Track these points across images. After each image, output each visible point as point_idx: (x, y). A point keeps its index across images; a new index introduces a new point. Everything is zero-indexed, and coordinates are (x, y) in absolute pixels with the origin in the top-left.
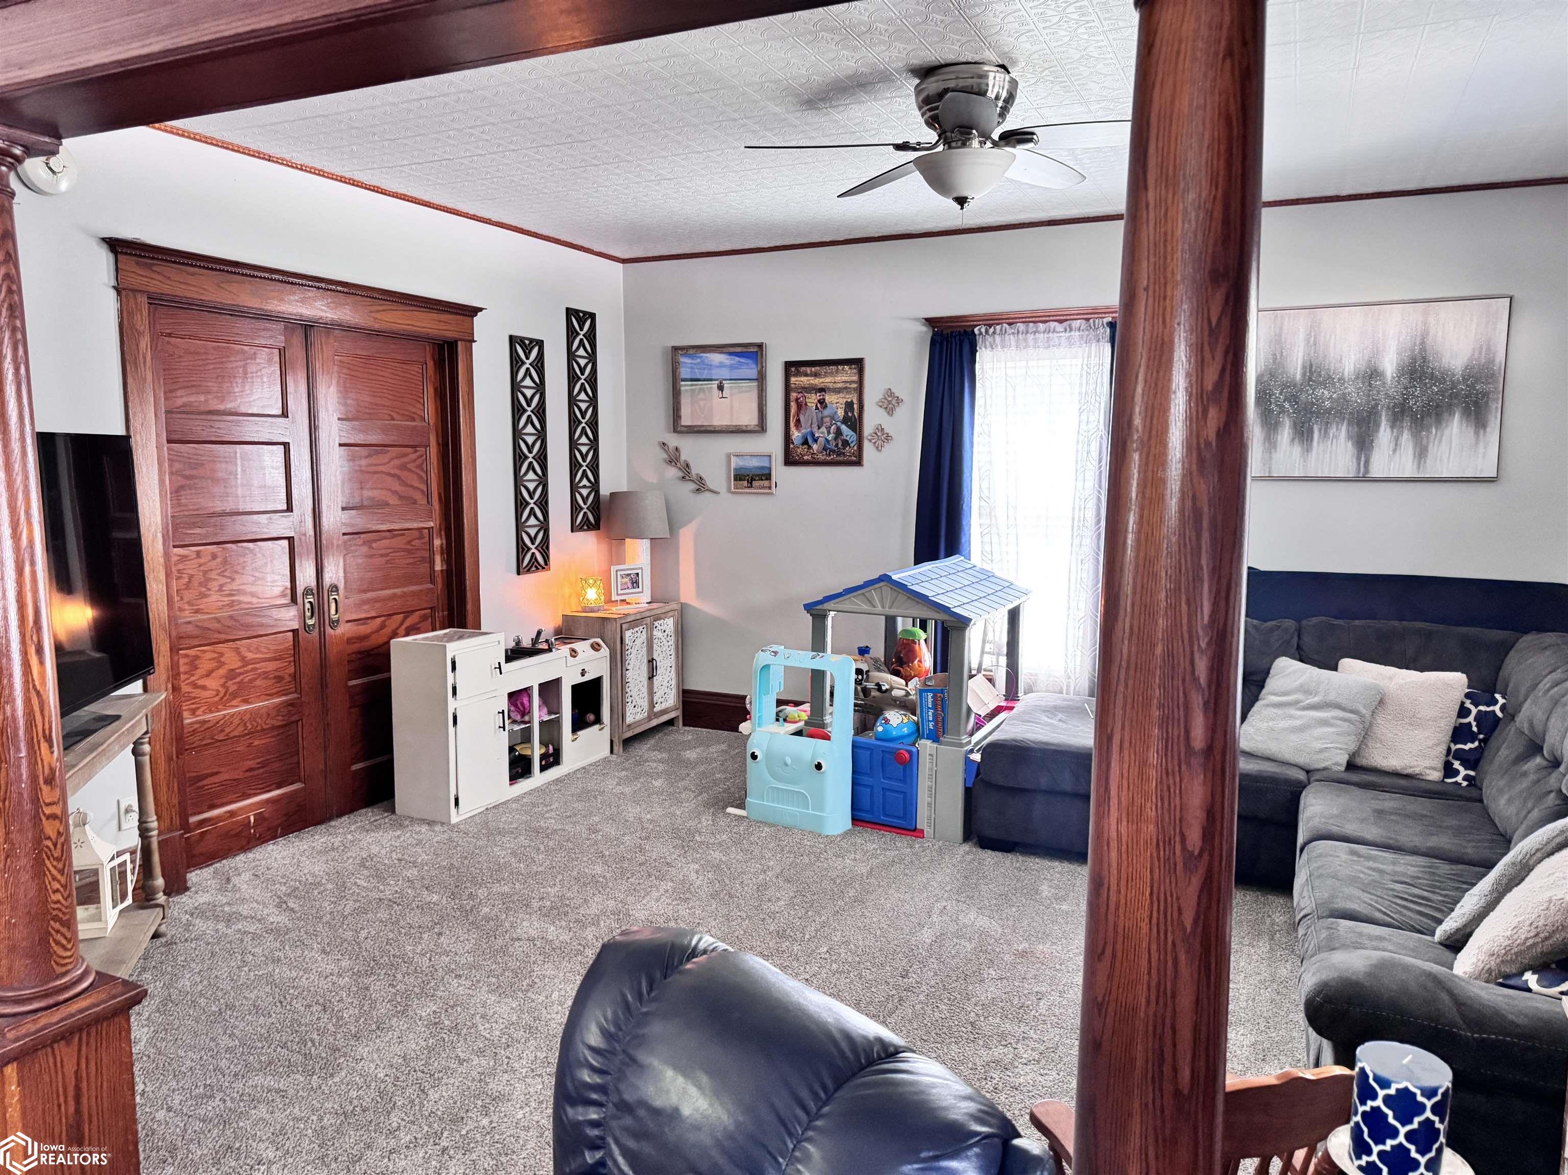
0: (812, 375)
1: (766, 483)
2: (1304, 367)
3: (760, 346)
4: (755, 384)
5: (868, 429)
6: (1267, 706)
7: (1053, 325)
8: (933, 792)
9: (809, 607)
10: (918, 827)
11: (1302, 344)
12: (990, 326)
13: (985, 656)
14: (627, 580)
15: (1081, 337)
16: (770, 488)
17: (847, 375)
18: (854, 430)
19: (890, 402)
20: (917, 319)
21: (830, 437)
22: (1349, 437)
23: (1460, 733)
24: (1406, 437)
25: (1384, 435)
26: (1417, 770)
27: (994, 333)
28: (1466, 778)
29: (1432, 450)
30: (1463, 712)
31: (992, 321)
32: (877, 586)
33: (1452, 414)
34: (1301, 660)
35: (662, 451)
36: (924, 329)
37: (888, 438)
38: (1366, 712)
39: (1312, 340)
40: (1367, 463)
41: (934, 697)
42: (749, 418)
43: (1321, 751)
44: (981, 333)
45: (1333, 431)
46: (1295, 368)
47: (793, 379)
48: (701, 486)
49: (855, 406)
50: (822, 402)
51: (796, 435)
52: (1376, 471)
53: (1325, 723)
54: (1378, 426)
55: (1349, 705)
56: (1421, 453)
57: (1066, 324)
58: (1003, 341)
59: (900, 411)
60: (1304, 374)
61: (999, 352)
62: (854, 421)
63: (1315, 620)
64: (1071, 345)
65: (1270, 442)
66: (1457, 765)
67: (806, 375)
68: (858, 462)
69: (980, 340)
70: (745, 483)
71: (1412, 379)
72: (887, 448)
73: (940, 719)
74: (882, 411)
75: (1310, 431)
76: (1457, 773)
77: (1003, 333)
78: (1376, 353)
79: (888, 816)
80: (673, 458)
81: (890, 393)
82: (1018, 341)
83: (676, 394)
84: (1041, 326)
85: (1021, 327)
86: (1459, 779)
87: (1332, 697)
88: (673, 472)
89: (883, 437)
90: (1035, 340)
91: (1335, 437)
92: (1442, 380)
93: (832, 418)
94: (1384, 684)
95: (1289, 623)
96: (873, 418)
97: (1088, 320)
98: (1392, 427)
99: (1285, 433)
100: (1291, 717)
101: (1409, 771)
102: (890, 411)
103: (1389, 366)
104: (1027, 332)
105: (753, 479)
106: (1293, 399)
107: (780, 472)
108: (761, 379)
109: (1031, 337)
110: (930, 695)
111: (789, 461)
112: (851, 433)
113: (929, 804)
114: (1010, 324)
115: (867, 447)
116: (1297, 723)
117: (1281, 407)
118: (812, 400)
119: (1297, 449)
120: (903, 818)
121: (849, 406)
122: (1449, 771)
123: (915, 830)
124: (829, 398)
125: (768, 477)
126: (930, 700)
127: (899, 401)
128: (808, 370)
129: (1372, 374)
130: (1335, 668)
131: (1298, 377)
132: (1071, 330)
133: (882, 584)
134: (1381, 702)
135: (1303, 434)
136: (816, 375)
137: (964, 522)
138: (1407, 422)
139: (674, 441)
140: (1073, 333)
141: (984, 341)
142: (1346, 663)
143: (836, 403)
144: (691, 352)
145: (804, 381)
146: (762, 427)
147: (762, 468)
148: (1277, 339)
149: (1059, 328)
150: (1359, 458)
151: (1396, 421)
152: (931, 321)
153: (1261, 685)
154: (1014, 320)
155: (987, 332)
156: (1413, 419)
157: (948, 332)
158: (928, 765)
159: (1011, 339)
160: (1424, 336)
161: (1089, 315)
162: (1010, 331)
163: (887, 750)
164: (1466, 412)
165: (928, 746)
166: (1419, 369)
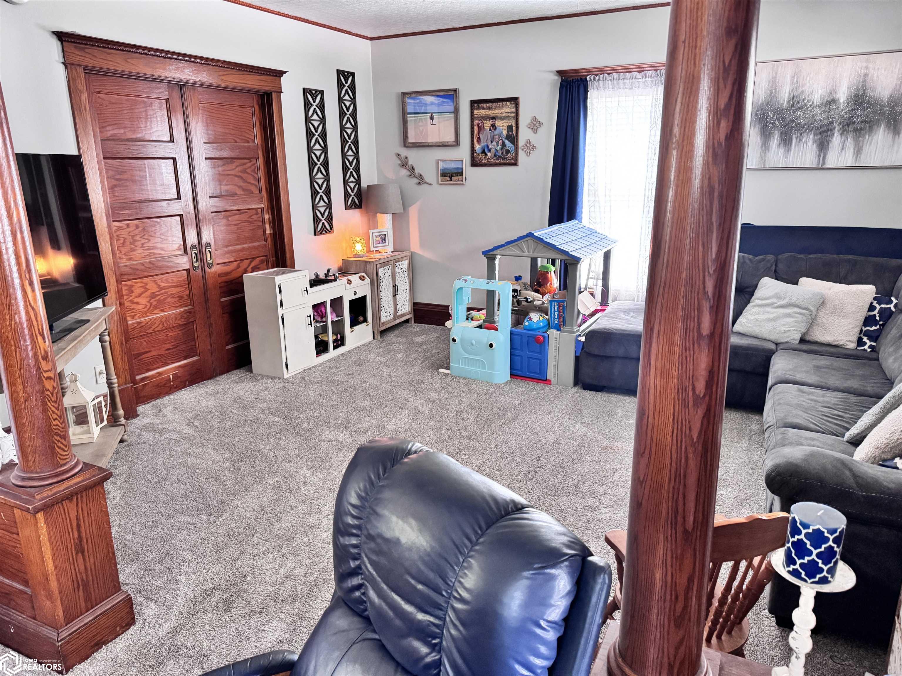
0: (486, 109)
1: (460, 178)
2: (789, 98)
3: (455, 91)
4: (452, 115)
5: (522, 142)
6: (755, 306)
7: (635, 74)
8: (557, 358)
9: (485, 253)
10: (548, 378)
11: (788, 83)
12: (596, 75)
13: (590, 280)
14: (379, 238)
15: (652, 81)
16: (462, 181)
17: (509, 108)
18: (513, 143)
19: (535, 125)
20: (551, 72)
21: (499, 148)
22: (814, 142)
23: (868, 321)
24: (850, 141)
25: (836, 140)
26: (841, 343)
27: (599, 79)
28: (870, 347)
29: (866, 148)
30: (872, 308)
31: (598, 72)
32: (525, 239)
33: (879, 126)
34: (777, 279)
35: (397, 159)
36: (556, 78)
37: (534, 148)
38: (814, 309)
39: (795, 80)
40: (824, 158)
41: (559, 305)
42: (450, 138)
43: (785, 332)
44: (591, 80)
45: (805, 138)
46: (784, 98)
47: (476, 112)
48: (421, 180)
49: (514, 128)
50: (493, 126)
51: (478, 147)
52: (830, 164)
53: (789, 315)
54: (833, 134)
55: (804, 306)
56: (859, 151)
57: (643, 73)
58: (604, 85)
59: (542, 131)
60: (789, 103)
61: (602, 92)
63: (787, 255)
64: (646, 87)
65: (765, 145)
66: (865, 339)
67: (484, 109)
68: (515, 164)
69: (590, 84)
70: (447, 178)
71: (856, 104)
72: (534, 154)
73: (562, 317)
74: (530, 130)
75: (791, 139)
76: (865, 344)
77: (604, 80)
78: (835, 88)
79: (531, 372)
80: (404, 164)
81: (535, 119)
82: (613, 84)
83: (405, 123)
84: (628, 75)
85: (615, 75)
86: (866, 347)
87: (794, 301)
88: (404, 172)
89: (530, 147)
90: (624, 83)
91: (806, 142)
92: (873, 104)
93: (500, 136)
94: (825, 293)
95: (770, 257)
96: (524, 135)
97: (656, 70)
98: (841, 135)
99: (775, 140)
100: (768, 312)
101: (837, 343)
102: (535, 131)
103: (843, 96)
104: (619, 79)
105: (452, 176)
106: (782, 119)
107: (469, 171)
108: (456, 112)
109: (621, 82)
110: (556, 304)
111: (474, 163)
112: (511, 145)
113: (555, 366)
114: (609, 74)
115: (521, 154)
116: (772, 316)
117: (774, 124)
118: (487, 124)
119: (782, 151)
120: (540, 373)
121: (510, 127)
122: (860, 343)
123: (546, 380)
124: (498, 123)
125: (461, 174)
126: (556, 307)
127: (540, 124)
128: (485, 105)
129: (831, 102)
130: (796, 283)
131: (785, 104)
132: (646, 77)
133: (528, 238)
134: (823, 303)
135: (786, 141)
136: (490, 108)
137: (579, 200)
138: (851, 131)
139: (404, 152)
140: (647, 79)
141: (593, 84)
142: (804, 281)
143: (502, 126)
144: (413, 95)
145: (482, 112)
146: (457, 143)
147: (458, 168)
148: (774, 82)
149: (639, 76)
150: (819, 155)
151: (844, 131)
152: (560, 73)
153: (752, 294)
154: (609, 71)
155: (594, 79)
156: (855, 130)
157: (571, 79)
158: (554, 344)
159: (609, 84)
160: (865, 77)
161: (657, 67)
162: (609, 78)
163: (531, 336)
164: (888, 125)
165: (554, 333)
166: (860, 98)
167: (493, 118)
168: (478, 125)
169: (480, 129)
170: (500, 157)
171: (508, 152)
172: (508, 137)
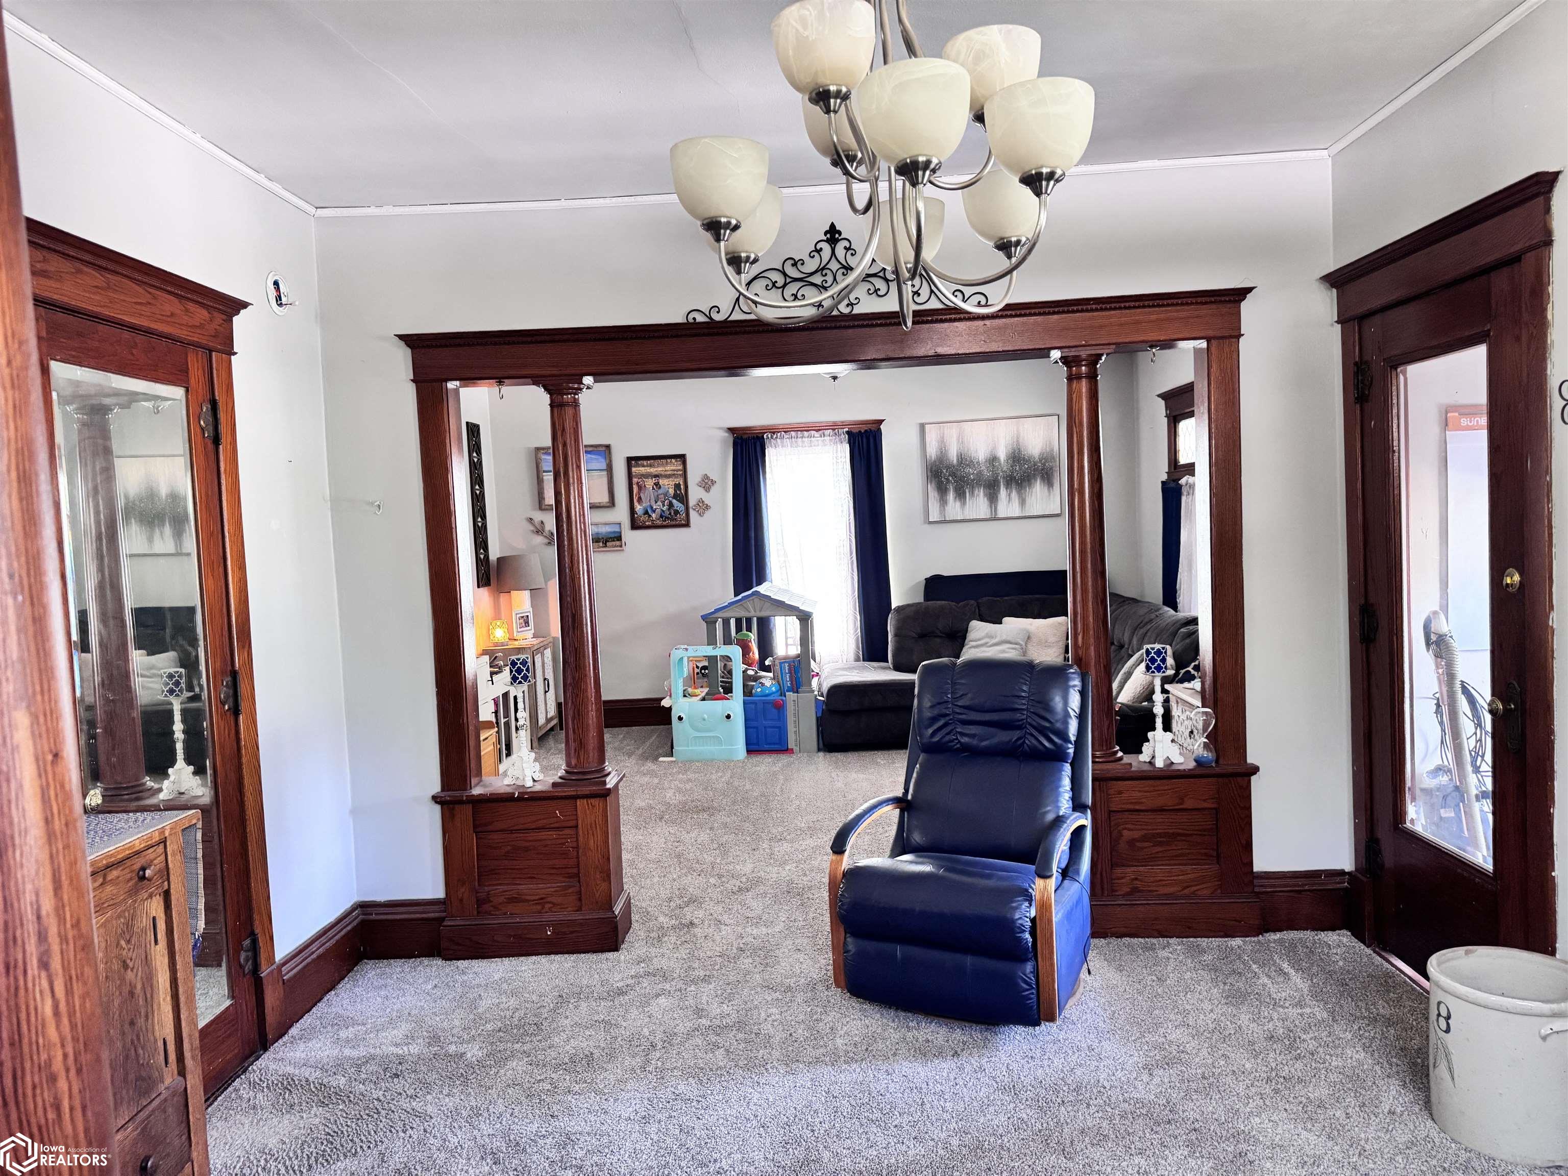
0: (647, 466)
1: (618, 543)
2: (957, 457)
3: (608, 447)
4: (605, 473)
5: (692, 502)
6: (970, 648)
7: (813, 432)
8: (797, 723)
9: (704, 618)
10: (790, 747)
11: (955, 442)
12: (774, 433)
14: (522, 621)
15: (831, 440)
16: (621, 546)
17: (676, 466)
18: (682, 502)
19: (706, 483)
20: (720, 428)
22: (985, 495)
24: (1014, 494)
25: (1003, 493)
27: (776, 438)
29: (1028, 501)
31: (774, 430)
33: (1036, 480)
34: (982, 620)
35: (529, 525)
36: (727, 435)
37: (707, 507)
38: (1023, 642)
39: (961, 440)
40: (995, 509)
42: (604, 499)
44: (768, 438)
45: (976, 492)
46: (953, 456)
47: (634, 469)
49: (682, 487)
50: (657, 484)
51: (639, 508)
52: (1001, 514)
53: (1004, 651)
54: (999, 487)
55: (1015, 640)
56: (1023, 502)
57: (820, 432)
58: (782, 443)
59: (714, 489)
60: (958, 460)
61: (780, 450)
62: (682, 496)
63: (985, 599)
64: (825, 445)
65: (943, 502)
67: (644, 466)
68: (687, 525)
69: (767, 442)
70: (601, 544)
71: (1014, 461)
72: (708, 514)
73: (794, 679)
74: (702, 489)
75: (964, 493)
77: (781, 438)
78: (994, 448)
79: (770, 744)
80: (539, 530)
81: (706, 477)
82: (792, 443)
83: (540, 482)
84: (806, 434)
85: (793, 434)
87: (1004, 637)
88: (539, 540)
89: (703, 507)
90: (803, 442)
91: (978, 495)
92: (1028, 461)
93: (666, 494)
94: (1029, 627)
95: (972, 602)
96: (695, 494)
97: (834, 430)
98: (1006, 489)
99: (951, 496)
100: (985, 652)
102: (707, 490)
103: (1002, 455)
104: (797, 437)
105: (607, 541)
106: (953, 474)
107: (629, 535)
108: (609, 469)
110: (787, 665)
111: (635, 525)
112: (680, 505)
113: (795, 732)
114: (786, 432)
117: (947, 479)
118: (650, 483)
119: (958, 504)
120: (780, 744)
121: (677, 486)
123: (788, 749)
124: (662, 482)
125: (619, 538)
126: (787, 668)
127: (713, 482)
128: (645, 463)
129: (993, 460)
130: (1001, 623)
131: (955, 461)
132: (824, 436)
134: (1029, 638)
135: (961, 495)
136: (651, 466)
137: (767, 560)
138: (1014, 486)
139: (538, 516)
140: (825, 438)
141: (770, 442)
142: (1006, 620)
143: (668, 485)
145: (642, 470)
146: (612, 503)
147: (614, 532)
148: (942, 441)
149: (817, 434)
150: (991, 507)
151: (1008, 485)
152: (732, 430)
153: (964, 637)
154: (787, 430)
155: (772, 437)
156: (1017, 484)
157: (745, 437)
158: (793, 708)
159: (787, 442)
160: (1018, 438)
161: (834, 427)
162: (786, 436)
163: (765, 703)
164: (1043, 478)
165: (791, 696)
166: (1016, 457)
167: (656, 476)
168: (638, 483)
170: (668, 518)
171: (677, 512)
172: (675, 496)
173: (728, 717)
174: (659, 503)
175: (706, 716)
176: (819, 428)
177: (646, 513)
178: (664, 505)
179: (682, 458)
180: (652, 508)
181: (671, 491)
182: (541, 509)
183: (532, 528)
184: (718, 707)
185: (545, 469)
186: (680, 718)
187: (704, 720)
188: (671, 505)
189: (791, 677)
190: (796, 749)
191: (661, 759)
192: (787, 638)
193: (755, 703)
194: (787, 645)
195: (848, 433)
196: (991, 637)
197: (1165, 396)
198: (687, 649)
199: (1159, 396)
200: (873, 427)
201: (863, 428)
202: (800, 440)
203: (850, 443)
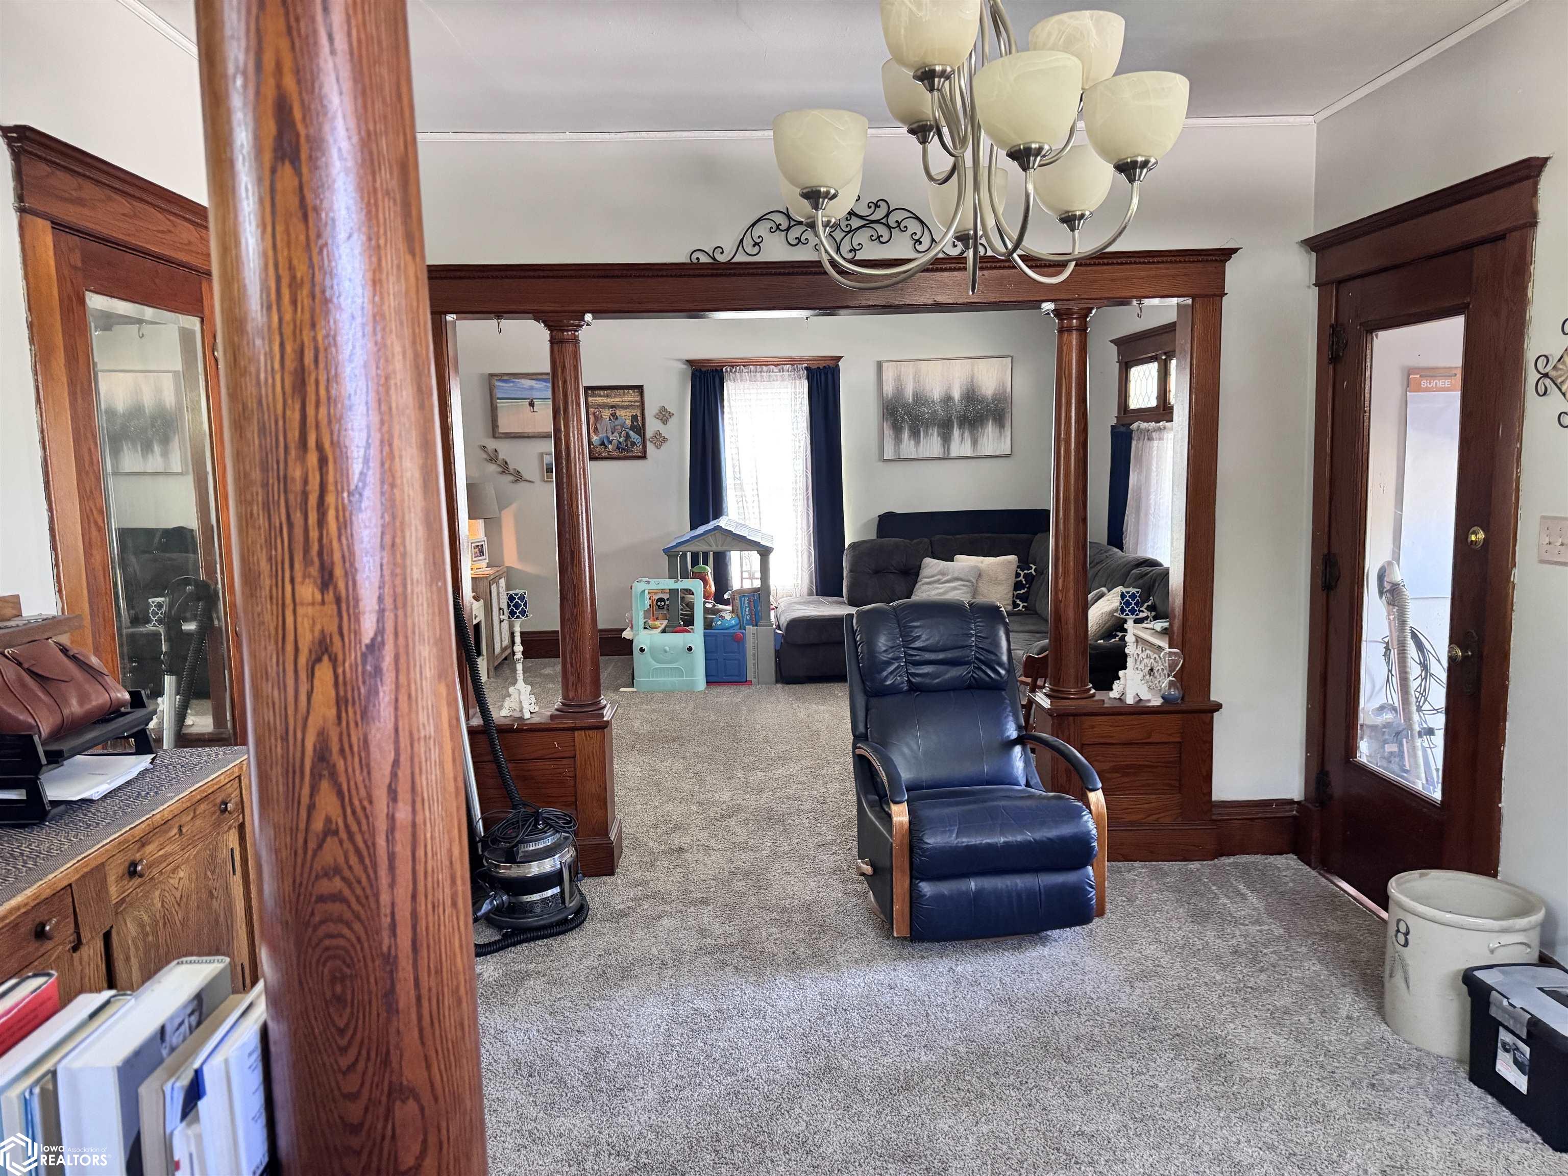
0: (604, 396)
2: (913, 395)
5: (649, 433)
6: (923, 583)
7: (772, 367)
8: (756, 656)
9: (667, 551)
10: (749, 679)
11: (912, 381)
12: (733, 366)
14: (477, 550)
15: (789, 376)
17: (632, 397)
19: (664, 415)
20: (679, 360)
22: (939, 434)
23: (1017, 586)
24: (967, 434)
25: (956, 432)
26: (1001, 606)
27: (734, 371)
28: (1023, 607)
29: (980, 442)
30: (1018, 575)
31: (733, 364)
33: (988, 420)
34: (936, 558)
35: (482, 452)
36: (684, 366)
37: (664, 440)
38: (974, 581)
39: (917, 380)
40: (948, 449)
41: (749, 600)
44: (727, 371)
45: (930, 432)
46: (909, 395)
47: (590, 399)
48: (518, 477)
52: (953, 454)
53: (955, 589)
54: (953, 428)
55: (966, 578)
56: (975, 443)
57: (780, 367)
58: (741, 377)
59: (672, 422)
60: (913, 399)
61: (740, 384)
62: (639, 428)
63: (938, 537)
64: (783, 380)
65: (898, 439)
66: (1018, 602)
67: (600, 396)
68: (644, 457)
69: (726, 376)
71: (968, 402)
72: (665, 447)
73: (754, 613)
74: (659, 421)
75: (919, 431)
76: (1019, 605)
77: (741, 372)
78: (949, 388)
79: (726, 676)
80: (493, 458)
81: (663, 410)
82: (750, 377)
83: (493, 410)
84: (765, 368)
85: (752, 368)
86: (1020, 608)
87: (956, 575)
89: (660, 440)
90: (762, 376)
91: (932, 435)
92: (981, 402)
94: (980, 565)
95: (926, 540)
96: (652, 426)
97: (793, 365)
98: (960, 429)
99: (906, 435)
100: (937, 588)
101: (997, 605)
102: (665, 422)
103: (956, 395)
104: (756, 372)
106: (909, 414)
109: (764, 374)
110: (746, 599)
113: (754, 664)
114: (744, 366)
115: (650, 447)
116: (941, 591)
117: (903, 418)
119: (912, 443)
120: (738, 675)
121: (634, 418)
122: (1015, 605)
123: (747, 681)
126: (747, 602)
127: (671, 415)
128: (602, 393)
129: (948, 399)
130: (953, 561)
131: (911, 400)
132: (783, 371)
134: (980, 575)
135: (915, 434)
136: (607, 396)
138: (967, 425)
139: (492, 444)
140: (784, 373)
141: (729, 376)
142: (958, 557)
143: (625, 416)
144: (505, 378)
145: (599, 400)
148: (898, 379)
149: (776, 369)
150: (944, 447)
151: (961, 426)
152: (690, 362)
153: (917, 574)
154: (746, 363)
155: (731, 371)
156: (970, 424)
157: (704, 369)
158: (752, 641)
159: (746, 376)
160: (972, 378)
161: (793, 362)
162: (745, 370)
163: (724, 635)
164: (995, 420)
165: (750, 629)
166: (971, 396)
167: (612, 407)
168: (594, 414)
169: (597, 418)
170: (625, 450)
171: (633, 444)
172: (632, 428)
173: (690, 649)
174: (616, 434)
175: (667, 648)
176: (777, 363)
177: (603, 444)
178: (620, 437)
179: (640, 389)
180: (608, 438)
181: (628, 423)
182: (494, 437)
183: (485, 456)
184: (677, 640)
185: (499, 396)
186: (642, 650)
187: (666, 651)
188: (628, 436)
189: (750, 611)
190: (754, 680)
191: (622, 689)
192: (742, 572)
193: (715, 636)
194: (742, 578)
195: (807, 368)
196: (943, 574)
197: (1118, 342)
198: (649, 582)
199: (1112, 341)
200: (831, 364)
201: (822, 364)
202: (759, 374)
203: (808, 378)
